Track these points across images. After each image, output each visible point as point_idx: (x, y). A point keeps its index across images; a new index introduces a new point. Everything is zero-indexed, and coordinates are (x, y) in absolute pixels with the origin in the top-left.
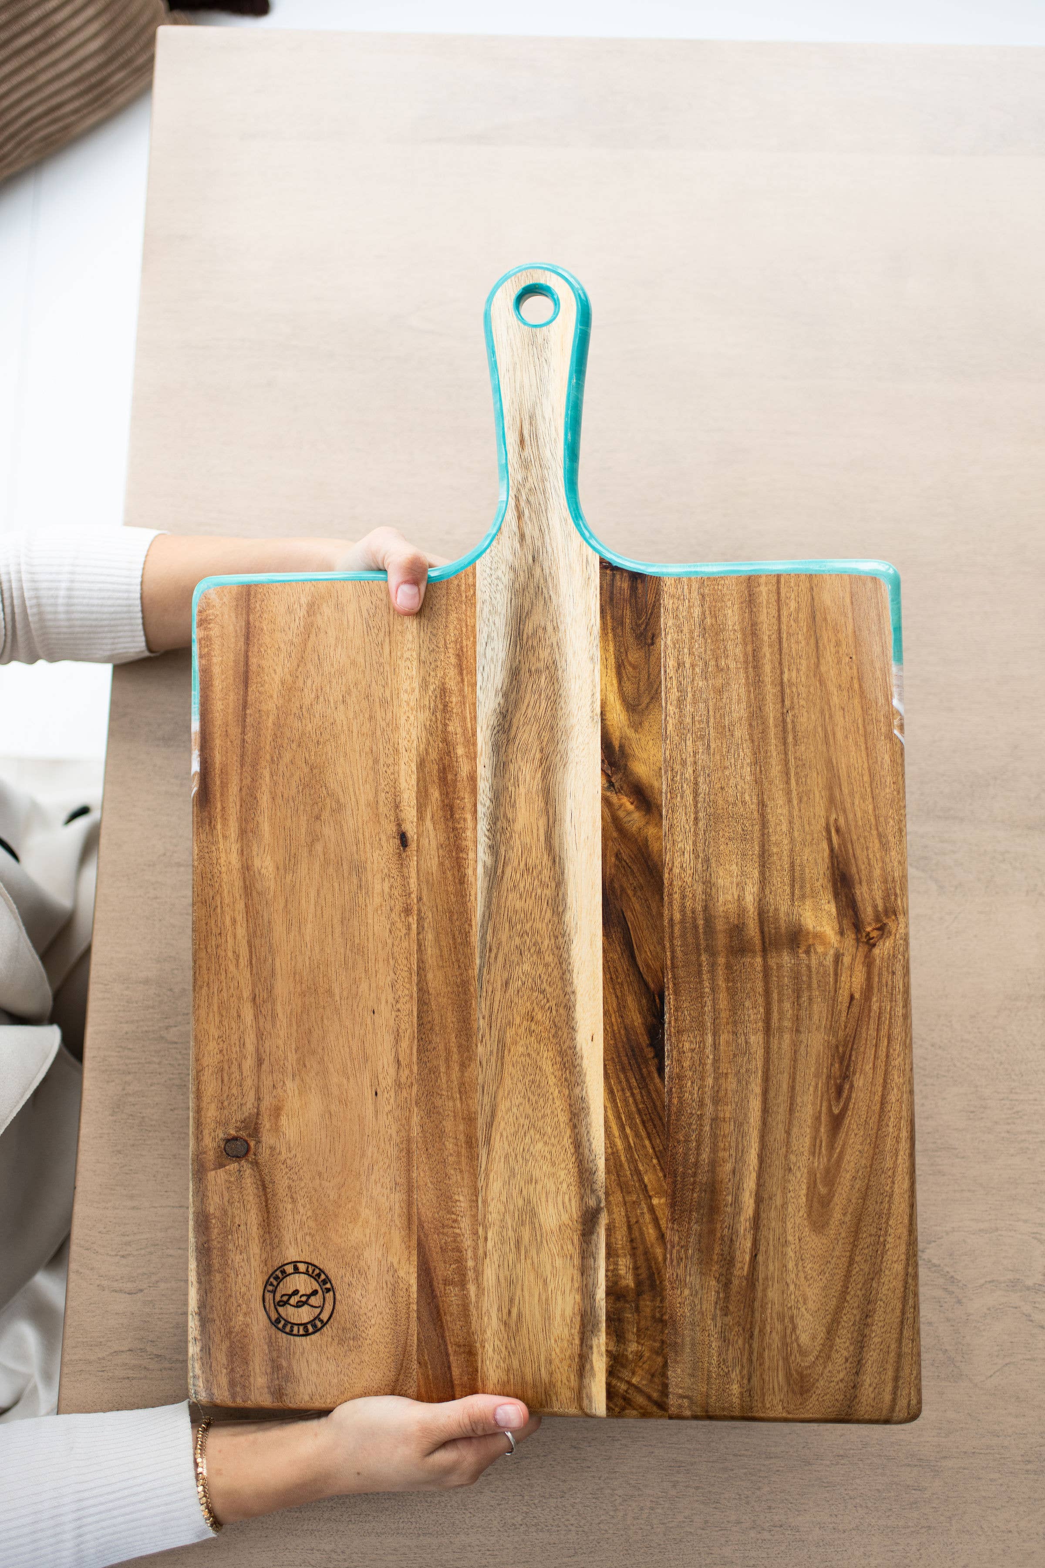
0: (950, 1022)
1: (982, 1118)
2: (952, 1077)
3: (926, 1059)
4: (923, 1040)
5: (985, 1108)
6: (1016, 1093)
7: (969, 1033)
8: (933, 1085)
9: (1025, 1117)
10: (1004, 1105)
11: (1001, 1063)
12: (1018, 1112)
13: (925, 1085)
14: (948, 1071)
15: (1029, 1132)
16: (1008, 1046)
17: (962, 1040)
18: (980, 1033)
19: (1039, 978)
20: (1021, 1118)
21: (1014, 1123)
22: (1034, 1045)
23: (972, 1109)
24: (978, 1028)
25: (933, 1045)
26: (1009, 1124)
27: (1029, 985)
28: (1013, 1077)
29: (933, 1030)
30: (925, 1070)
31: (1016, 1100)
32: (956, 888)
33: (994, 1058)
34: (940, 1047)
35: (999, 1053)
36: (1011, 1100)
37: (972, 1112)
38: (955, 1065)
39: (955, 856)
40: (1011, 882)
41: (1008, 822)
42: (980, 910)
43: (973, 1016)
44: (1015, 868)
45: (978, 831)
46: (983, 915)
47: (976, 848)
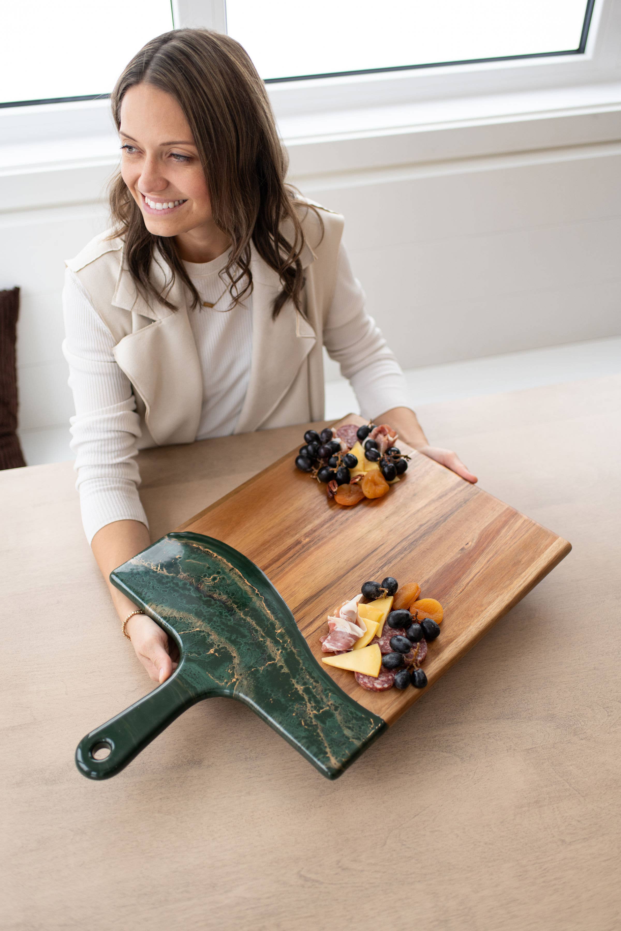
1: (527, 878)
2: (503, 859)
3: (484, 852)
4: (480, 842)
5: (526, 871)
6: (541, 858)
7: (503, 831)
8: (493, 866)
9: (550, 871)
10: (536, 867)
11: (526, 844)
12: (545, 869)
13: (489, 867)
14: (499, 856)
15: (555, 879)
16: (526, 833)
17: (501, 837)
18: (509, 830)
19: (529, 793)
20: (548, 872)
21: (545, 876)
22: (540, 829)
24: (507, 828)
25: (486, 844)
26: (543, 877)
27: (525, 798)
28: (535, 850)
29: (483, 835)
33: (521, 842)
34: (490, 843)
35: (523, 839)
36: (539, 863)
37: (520, 876)
38: (502, 852)
39: (463, 742)
40: (497, 748)
41: (485, 719)
42: (486, 766)
43: (502, 822)
44: (497, 740)
45: (471, 726)
46: (489, 767)
47: (473, 735)
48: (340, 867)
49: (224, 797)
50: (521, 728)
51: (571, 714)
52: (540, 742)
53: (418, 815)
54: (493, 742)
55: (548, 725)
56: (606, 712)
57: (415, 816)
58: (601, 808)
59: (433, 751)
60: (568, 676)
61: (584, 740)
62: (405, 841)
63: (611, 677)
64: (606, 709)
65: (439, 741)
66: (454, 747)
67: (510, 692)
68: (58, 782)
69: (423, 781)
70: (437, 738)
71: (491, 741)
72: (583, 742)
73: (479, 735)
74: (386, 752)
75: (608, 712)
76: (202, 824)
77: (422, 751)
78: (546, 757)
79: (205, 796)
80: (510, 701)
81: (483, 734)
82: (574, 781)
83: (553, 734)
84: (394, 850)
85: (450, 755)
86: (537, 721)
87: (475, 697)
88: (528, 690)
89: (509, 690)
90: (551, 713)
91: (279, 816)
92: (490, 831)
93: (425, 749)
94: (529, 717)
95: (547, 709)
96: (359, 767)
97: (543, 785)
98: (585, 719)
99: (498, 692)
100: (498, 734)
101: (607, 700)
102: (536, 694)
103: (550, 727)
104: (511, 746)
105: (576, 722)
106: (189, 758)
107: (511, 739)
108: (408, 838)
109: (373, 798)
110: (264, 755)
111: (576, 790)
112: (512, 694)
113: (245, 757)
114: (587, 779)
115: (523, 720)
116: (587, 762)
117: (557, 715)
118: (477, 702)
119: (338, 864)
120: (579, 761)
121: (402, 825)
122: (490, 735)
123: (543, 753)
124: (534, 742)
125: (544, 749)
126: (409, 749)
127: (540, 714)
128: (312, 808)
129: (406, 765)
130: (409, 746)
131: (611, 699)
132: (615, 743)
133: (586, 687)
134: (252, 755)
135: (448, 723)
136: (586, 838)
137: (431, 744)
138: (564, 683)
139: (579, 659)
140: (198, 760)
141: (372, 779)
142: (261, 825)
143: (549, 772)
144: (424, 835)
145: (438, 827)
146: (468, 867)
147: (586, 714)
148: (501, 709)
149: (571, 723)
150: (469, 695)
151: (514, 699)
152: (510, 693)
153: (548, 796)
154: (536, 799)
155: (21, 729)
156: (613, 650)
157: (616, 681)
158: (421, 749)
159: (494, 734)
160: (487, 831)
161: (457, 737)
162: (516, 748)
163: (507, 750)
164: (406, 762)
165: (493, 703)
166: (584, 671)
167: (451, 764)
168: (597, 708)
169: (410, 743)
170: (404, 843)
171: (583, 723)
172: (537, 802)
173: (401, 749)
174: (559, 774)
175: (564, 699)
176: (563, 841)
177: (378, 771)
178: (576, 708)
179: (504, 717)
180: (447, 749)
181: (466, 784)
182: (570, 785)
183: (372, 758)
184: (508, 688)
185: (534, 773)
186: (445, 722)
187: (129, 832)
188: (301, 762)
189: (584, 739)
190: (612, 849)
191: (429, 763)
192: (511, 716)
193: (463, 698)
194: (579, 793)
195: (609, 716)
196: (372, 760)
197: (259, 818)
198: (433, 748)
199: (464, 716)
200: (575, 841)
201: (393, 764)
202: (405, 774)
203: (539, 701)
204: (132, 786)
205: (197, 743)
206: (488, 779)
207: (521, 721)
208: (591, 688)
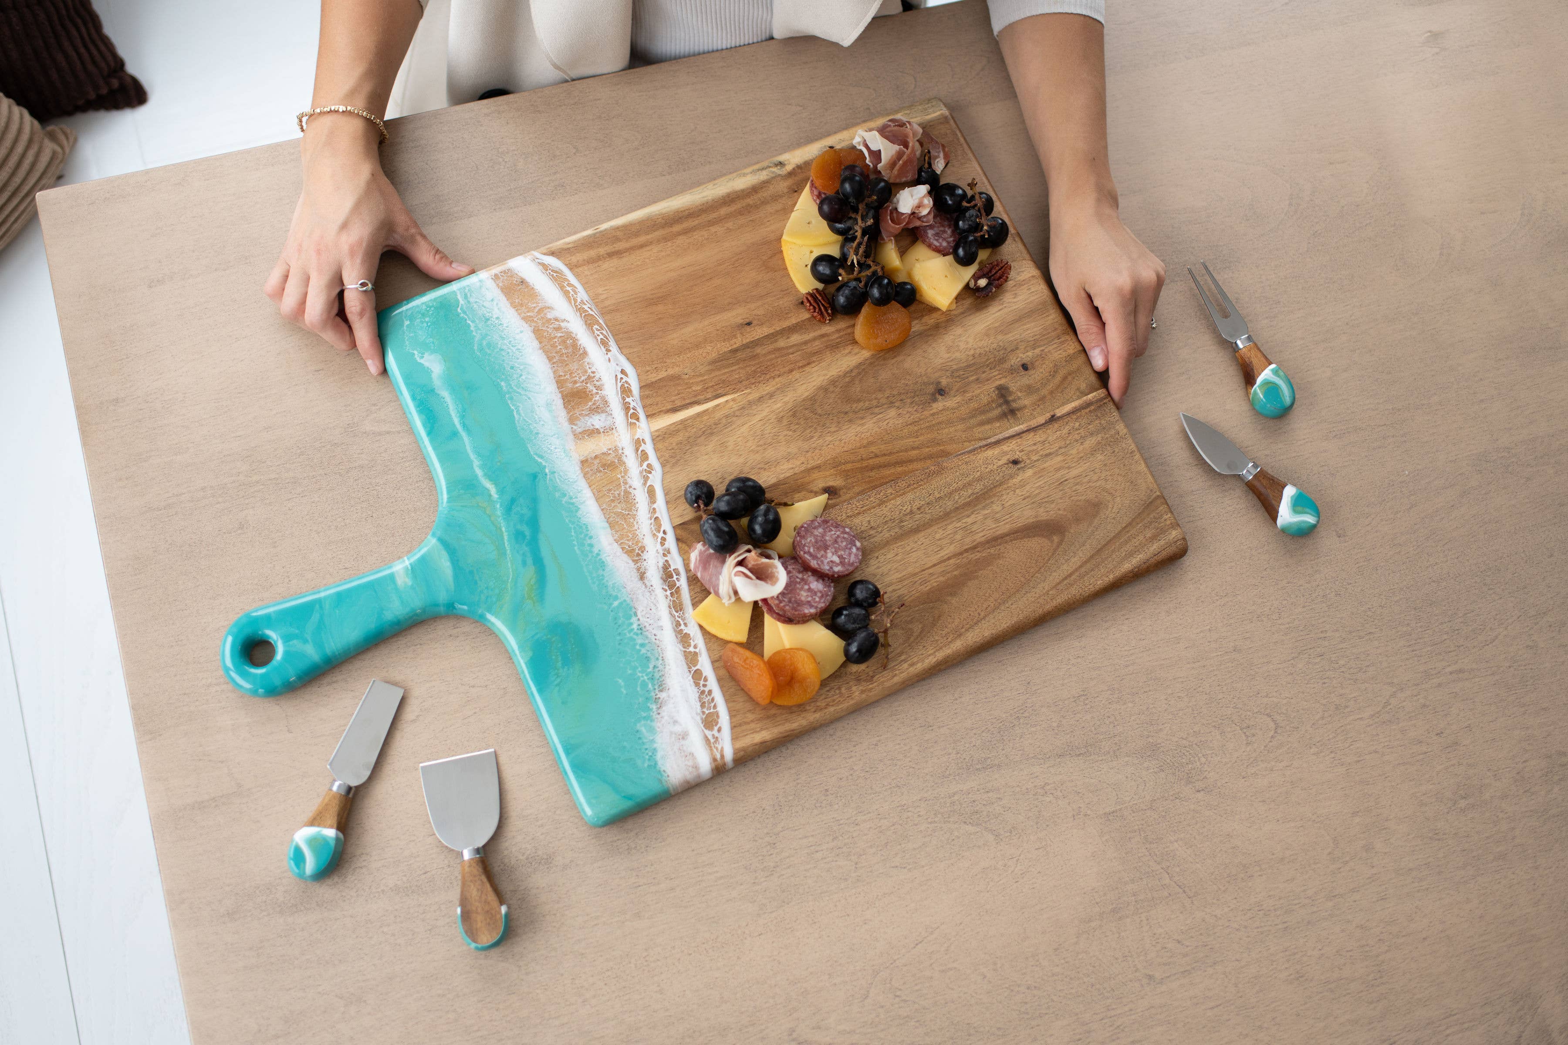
0: (1038, 961)
2: (1054, 1012)
3: (1026, 1003)
4: (1019, 986)
5: (1089, 1032)
6: (1113, 1009)
7: (1058, 966)
8: (1038, 1026)
9: (1126, 1029)
10: (1106, 1023)
11: (1093, 985)
12: (1117, 1028)
13: (1031, 1029)
14: (1048, 1008)
16: (1094, 967)
17: (1053, 975)
18: (1066, 962)
19: (1105, 894)
20: (1123, 1030)
21: (1118, 1038)
22: (1116, 959)
23: (1078, 1037)
24: (1064, 959)
25: (1028, 988)
27: (1097, 903)
28: (1106, 994)
29: (1025, 974)
30: (1027, 1013)
31: (1115, 1016)
32: (1011, 832)
33: (1084, 983)
34: (1035, 987)
35: (1088, 976)
36: (1109, 1018)
37: (1079, 1040)
38: (1053, 1001)
39: (1001, 803)
40: (1057, 812)
41: (1040, 757)
42: (1037, 847)
43: (1056, 950)
44: (1057, 798)
45: (1015, 773)
46: (1041, 850)
47: (1018, 789)
48: (794, 1040)
49: (596, 925)
50: (1098, 773)
51: (1184, 742)
52: (1128, 799)
53: (920, 942)
54: (1050, 802)
55: (1145, 765)
56: (1244, 738)
57: (917, 944)
58: (1216, 916)
59: (949, 822)
60: (1188, 666)
61: (1202, 793)
62: (900, 990)
63: (1259, 666)
64: (1245, 731)
65: (961, 804)
66: (985, 813)
67: (1087, 702)
68: (302, 908)
69: (930, 879)
70: (956, 798)
71: (1048, 799)
72: (1200, 795)
73: (1027, 789)
74: (870, 828)
75: (1247, 736)
76: (562, 975)
77: (931, 823)
78: (1136, 827)
79: (563, 924)
80: (1084, 719)
81: (1035, 786)
82: (1178, 870)
83: (1151, 783)
84: (882, 1007)
85: (978, 830)
86: (1127, 759)
87: (1026, 714)
88: (1116, 696)
89: (1083, 697)
90: (1151, 741)
91: (690, 954)
92: (1037, 966)
93: (936, 819)
94: (1114, 752)
95: (1146, 733)
96: (825, 858)
97: (1128, 879)
98: (1208, 752)
99: (1066, 702)
100: (1059, 785)
101: (1249, 713)
102: (1130, 705)
103: (1148, 769)
104: (1080, 807)
105: (1192, 759)
106: (528, 852)
107: (1081, 795)
108: (904, 983)
109: (848, 915)
110: (661, 842)
111: (1180, 887)
112: (1088, 706)
113: (627, 847)
114: (1198, 866)
115: (1104, 758)
116: (1202, 833)
117: (1162, 744)
118: (1027, 724)
119: (791, 1035)
120: (1191, 832)
121: (895, 961)
122: (1047, 788)
123: (1133, 819)
124: (1119, 800)
125: (1134, 812)
126: (909, 820)
127: (1134, 744)
128: (746, 939)
129: (904, 852)
130: (910, 814)
131: (1256, 711)
132: (1251, 796)
133: (1217, 688)
134: (640, 842)
135: (977, 767)
136: (1187, 971)
137: (946, 809)
138: (1180, 680)
139: (1210, 630)
140: (545, 857)
141: (846, 880)
142: (662, 973)
143: (1139, 855)
144: (931, 978)
145: (954, 962)
146: (999, 1029)
147: (1211, 741)
148: (1068, 736)
149: (1184, 761)
150: (1015, 710)
151: (1090, 716)
152: (1086, 704)
153: (1133, 898)
154: (1114, 906)
155: (216, 806)
156: (1270, 609)
157: (1268, 674)
158: (929, 820)
159: (1053, 785)
160: (1033, 966)
161: (990, 794)
162: (1089, 812)
163: (1074, 816)
164: (903, 846)
165: (1055, 724)
166: (1215, 654)
167: (979, 847)
168: (1229, 729)
169: (910, 809)
170: (898, 993)
171: (1203, 760)
172: (1114, 911)
173: (895, 821)
174: (1155, 857)
175: (1175, 713)
176: (1150, 977)
177: (856, 864)
178: (1195, 730)
179: (1071, 752)
180: (973, 817)
181: (1002, 882)
182: (1171, 878)
183: (846, 841)
184: (1082, 693)
185: (1115, 858)
186: (971, 765)
187: (439, 995)
188: (724, 852)
189: (1203, 790)
190: (1226, 987)
191: (942, 846)
192: (1083, 750)
193: (1004, 716)
194: (1184, 892)
195: (1248, 744)
196: (845, 845)
197: (658, 960)
198: (949, 817)
199: (1004, 752)
200: (1168, 977)
201: (881, 850)
202: (901, 868)
203: (1133, 718)
204: (435, 912)
205: (540, 822)
206: (1039, 872)
207: (1100, 758)
208: (1225, 688)
